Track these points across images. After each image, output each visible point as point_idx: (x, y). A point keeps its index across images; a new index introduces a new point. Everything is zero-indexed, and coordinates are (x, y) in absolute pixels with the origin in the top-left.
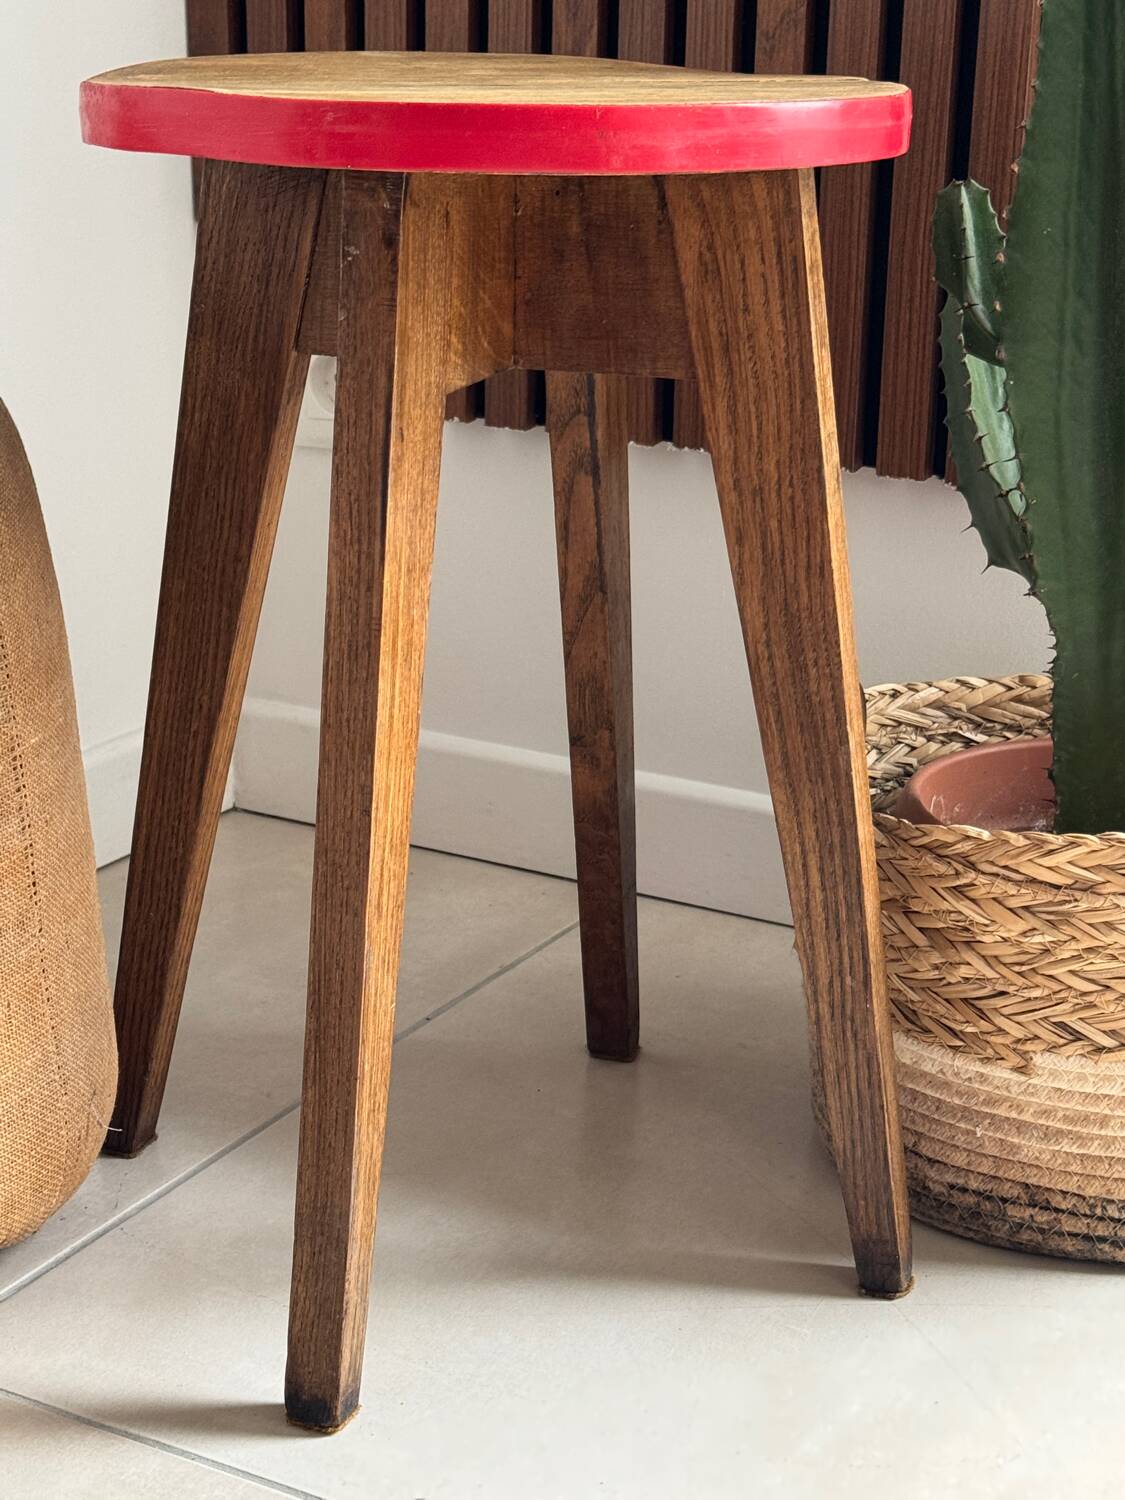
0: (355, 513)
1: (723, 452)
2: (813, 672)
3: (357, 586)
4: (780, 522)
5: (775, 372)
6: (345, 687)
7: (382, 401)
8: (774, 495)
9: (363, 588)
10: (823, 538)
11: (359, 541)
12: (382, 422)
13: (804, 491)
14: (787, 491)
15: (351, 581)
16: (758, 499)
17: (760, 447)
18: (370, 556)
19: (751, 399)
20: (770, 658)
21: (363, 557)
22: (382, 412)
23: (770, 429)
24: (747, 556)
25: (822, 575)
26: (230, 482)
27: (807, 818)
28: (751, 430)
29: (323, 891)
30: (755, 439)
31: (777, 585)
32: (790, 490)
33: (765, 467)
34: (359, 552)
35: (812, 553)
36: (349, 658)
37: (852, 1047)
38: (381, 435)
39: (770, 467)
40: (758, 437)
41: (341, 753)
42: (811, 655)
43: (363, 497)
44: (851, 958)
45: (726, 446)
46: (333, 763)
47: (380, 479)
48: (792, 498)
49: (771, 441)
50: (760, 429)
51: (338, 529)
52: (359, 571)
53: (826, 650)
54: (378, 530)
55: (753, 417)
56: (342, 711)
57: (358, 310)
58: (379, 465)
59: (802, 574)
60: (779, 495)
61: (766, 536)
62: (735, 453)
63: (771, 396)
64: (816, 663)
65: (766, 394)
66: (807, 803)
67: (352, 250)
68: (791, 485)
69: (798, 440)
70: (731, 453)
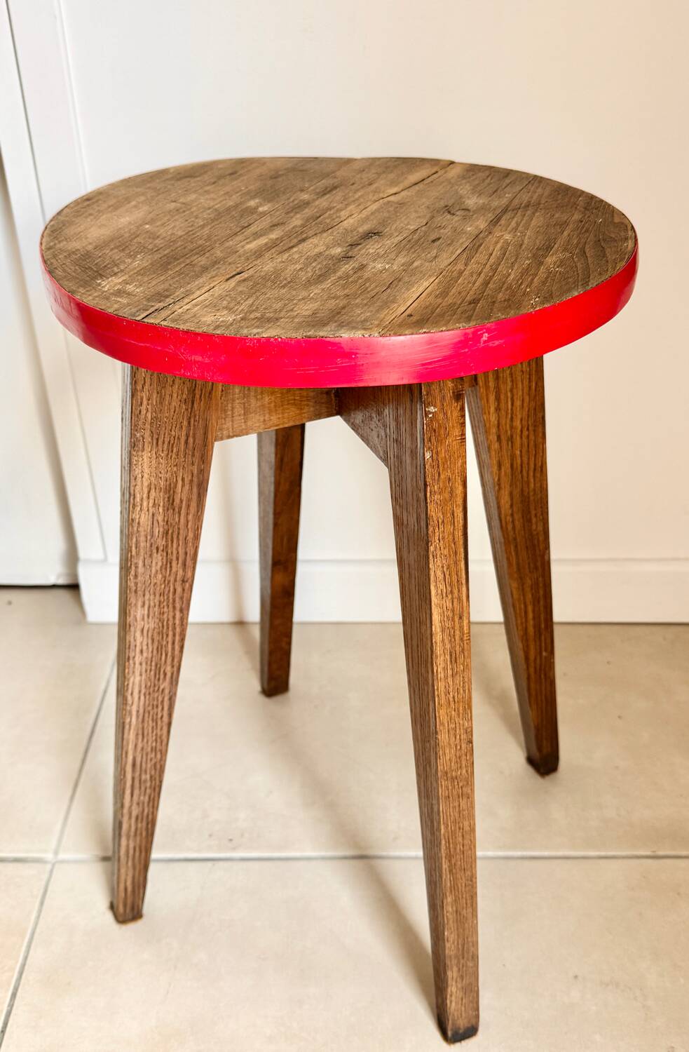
0: (447, 576)
1: (492, 423)
2: (534, 520)
3: (453, 620)
4: (521, 451)
5: (522, 371)
6: (450, 680)
7: (460, 501)
8: (518, 438)
9: (457, 619)
10: (543, 453)
11: (452, 592)
12: (461, 515)
13: (534, 431)
14: (525, 433)
15: (448, 617)
16: (510, 443)
17: (512, 414)
18: (460, 599)
19: (508, 390)
20: (513, 522)
21: (455, 600)
22: (461, 509)
23: (518, 403)
24: (503, 473)
25: (542, 470)
26: (175, 537)
27: (528, 589)
28: (508, 406)
29: (447, 795)
30: (510, 411)
31: (518, 483)
32: (527, 433)
33: (514, 424)
34: (452, 599)
35: (537, 462)
36: (451, 661)
37: (543, 680)
38: (461, 522)
39: (517, 423)
40: (512, 409)
41: (451, 717)
42: (533, 512)
43: (452, 566)
44: (545, 643)
45: (494, 418)
46: (446, 725)
47: (462, 550)
48: (528, 436)
49: (518, 409)
50: (512, 405)
51: (437, 591)
52: (453, 611)
53: (541, 507)
54: (464, 582)
55: (509, 400)
56: (449, 694)
57: (439, 449)
58: (461, 542)
59: (531, 474)
60: (521, 438)
61: (513, 460)
62: (498, 421)
63: (520, 385)
64: (536, 515)
65: (517, 385)
66: (529, 582)
67: (432, 409)
68: (528, 429)
69: (533, 404)
70: (496, 422)
